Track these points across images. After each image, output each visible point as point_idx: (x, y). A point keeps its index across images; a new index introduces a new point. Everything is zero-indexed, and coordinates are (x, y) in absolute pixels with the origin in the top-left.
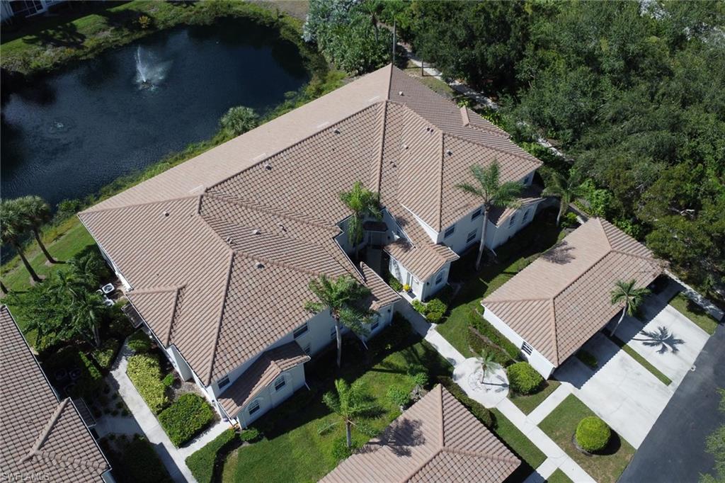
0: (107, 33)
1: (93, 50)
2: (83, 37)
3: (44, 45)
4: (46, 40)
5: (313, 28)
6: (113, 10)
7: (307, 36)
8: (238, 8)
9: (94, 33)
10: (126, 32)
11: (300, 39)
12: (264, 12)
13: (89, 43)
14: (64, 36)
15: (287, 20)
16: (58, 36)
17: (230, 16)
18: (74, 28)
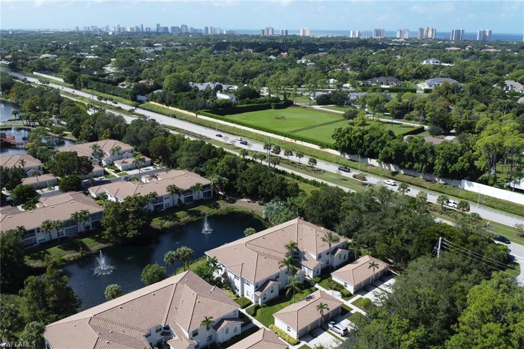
0: (188, 217)
1: (184, 222)
2: (179, 218)
3: (166, 221)
4: (166, 219)
5: (266, 214)
6: (190, 210)
7: (264, 217)
8: (236, 210)
9: (183, 217)
10: (195, 217)
11: (261, 218)
12: (246, 211)
13: (182, 220)
14: (172, 218)
15: (256, 213)
16: (170, 218)
17: (234, 212)
18: (176, 215)
